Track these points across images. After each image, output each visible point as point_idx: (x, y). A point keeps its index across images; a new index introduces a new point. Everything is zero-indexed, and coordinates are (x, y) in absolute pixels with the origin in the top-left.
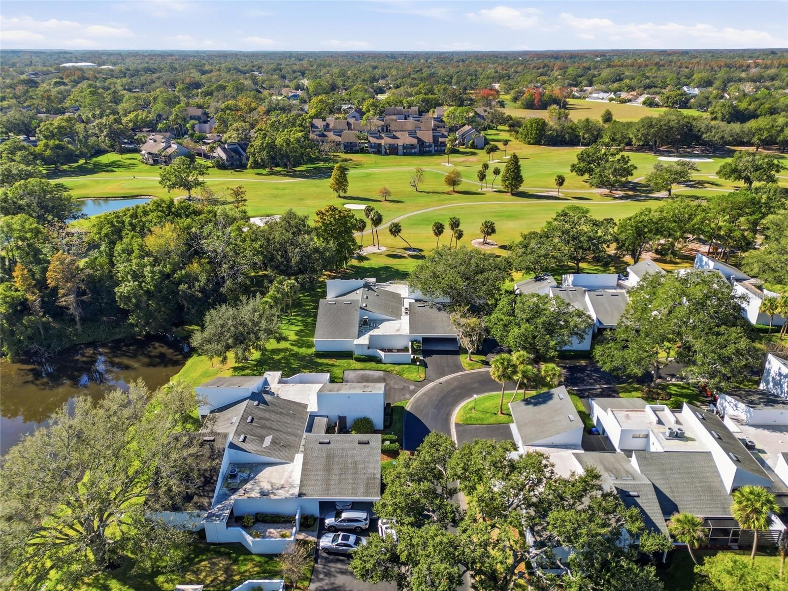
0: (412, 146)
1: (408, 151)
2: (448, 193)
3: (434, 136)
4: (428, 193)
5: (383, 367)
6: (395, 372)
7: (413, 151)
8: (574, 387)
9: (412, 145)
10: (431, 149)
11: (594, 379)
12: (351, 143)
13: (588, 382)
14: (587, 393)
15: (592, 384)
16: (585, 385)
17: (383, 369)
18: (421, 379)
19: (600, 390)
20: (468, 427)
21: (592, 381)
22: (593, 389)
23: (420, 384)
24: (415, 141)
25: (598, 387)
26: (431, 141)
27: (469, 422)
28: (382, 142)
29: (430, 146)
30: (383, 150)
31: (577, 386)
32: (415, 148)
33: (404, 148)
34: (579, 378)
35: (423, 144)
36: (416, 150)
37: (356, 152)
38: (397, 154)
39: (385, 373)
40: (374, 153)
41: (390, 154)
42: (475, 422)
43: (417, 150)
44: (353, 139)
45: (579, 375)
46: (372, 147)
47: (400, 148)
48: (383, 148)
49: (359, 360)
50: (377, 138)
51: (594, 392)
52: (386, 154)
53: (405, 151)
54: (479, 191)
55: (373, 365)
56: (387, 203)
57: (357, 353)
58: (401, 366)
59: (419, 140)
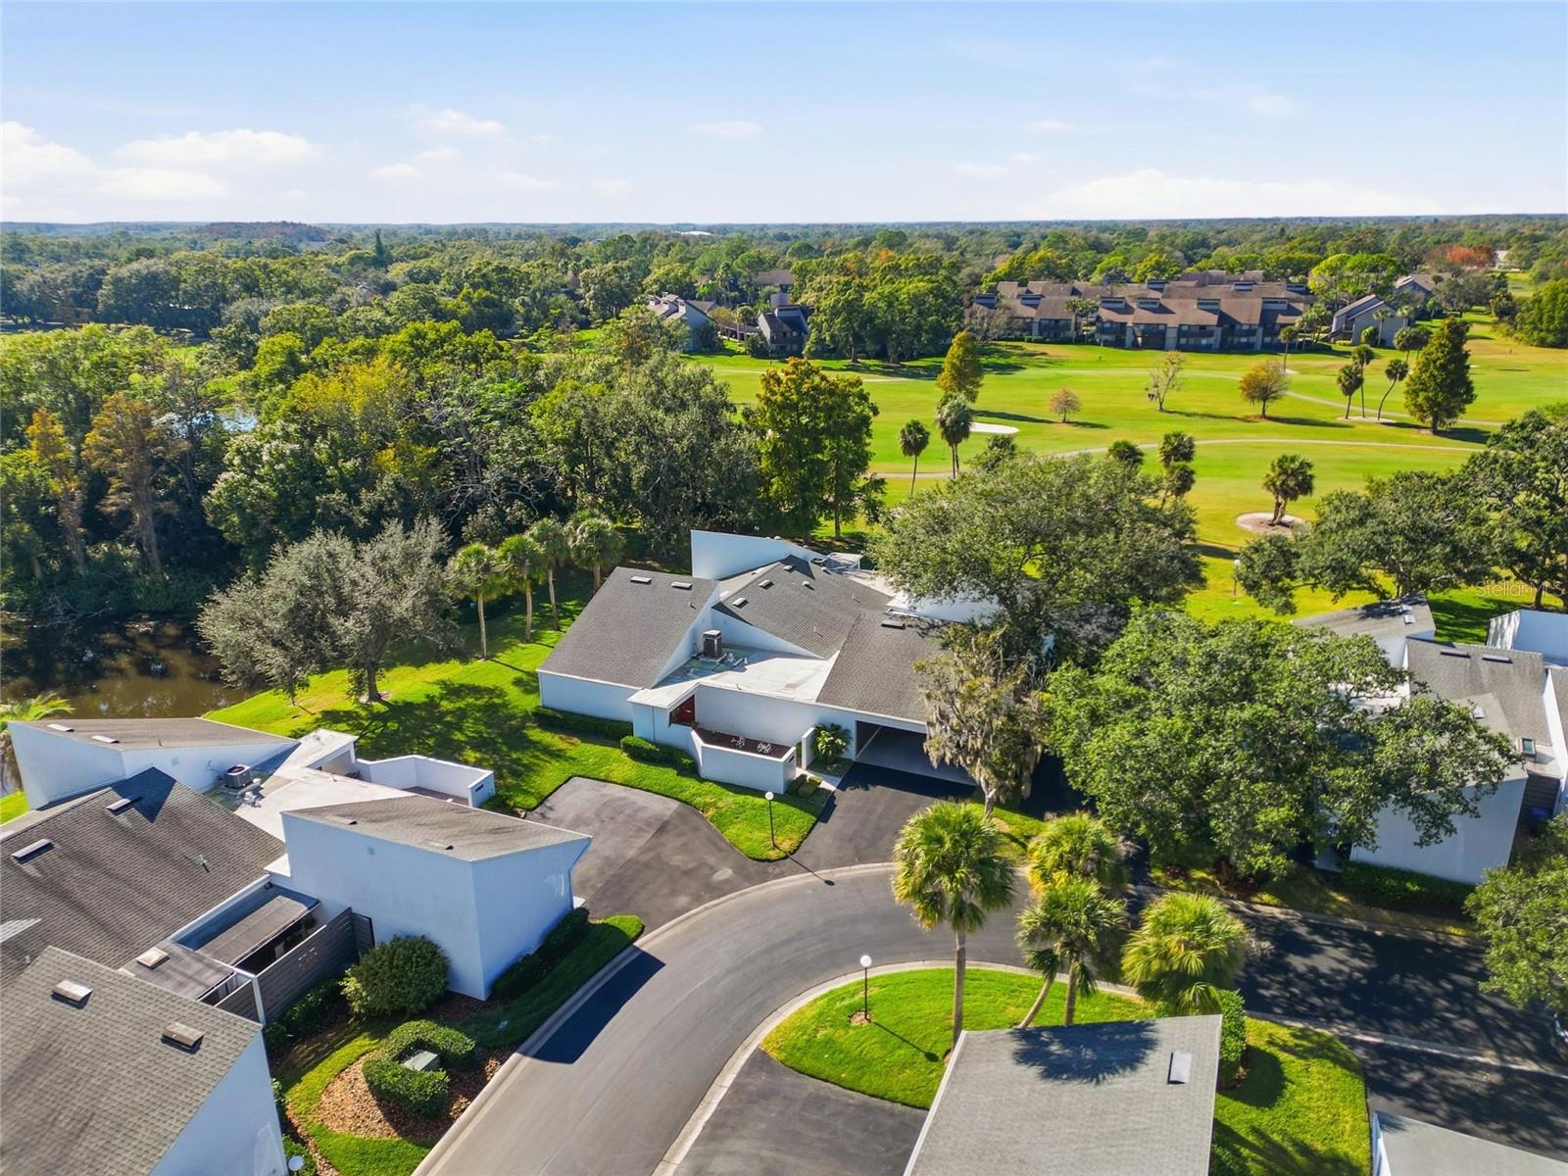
0: (1204, 330)
1: (1192, 341)
2: (1246, 420)
3: (1264, 312)
4: (1188, 415)
5: (690, 785)
6: (711, 812)
7: (1204, 342)
8: (1365, 1030)
9: (1203, 327)
10: (1252, 339)
11: (1480, 1019)
12: (1057, 321)
13: (1446, 1023)
14: (1416, 1076)
15: (1460, 1038)
16: (1426, 1036)
17: (685, 795)
18: (773, 854)
19: (1496, 1078)
20: (790, 1079)
21: (1468, 1024)
22: (1457, 1065)
23: (762, 866)
24: (1212, 319)
25: (1489, 1058)
26: (1256, 319)
27: (807, 1063)
28: (1129, 320)
29: (1251, 332)
30: (1129, 338)
31: (1385, 1031)
32: (1210, 334)
33: (1181, 332)
34: (1406, 998)
35: (1233, 327)
36: (1211, 340)
37: (1067, 341)
38: (1162, 347)
39: (685, 809)
40: (1107, 344)
41: (1146, 346)
42: (828, 1071)
43: (1215, 340)
44: (1063, 313)
45: (1411, 983)
46: (1102, 331)
47: (1171, 335)
48: (1129, 333)
49: (637, 754)
50: (1119, 311)
51: (1459, 1077)
52: (1135, 346)
53: (1183, 341)
54: (1341, 420)
55: (668, 776)
56: (1065, 426)
57: (642, 732)
58: (741, 798)
59: (1224, 319)
